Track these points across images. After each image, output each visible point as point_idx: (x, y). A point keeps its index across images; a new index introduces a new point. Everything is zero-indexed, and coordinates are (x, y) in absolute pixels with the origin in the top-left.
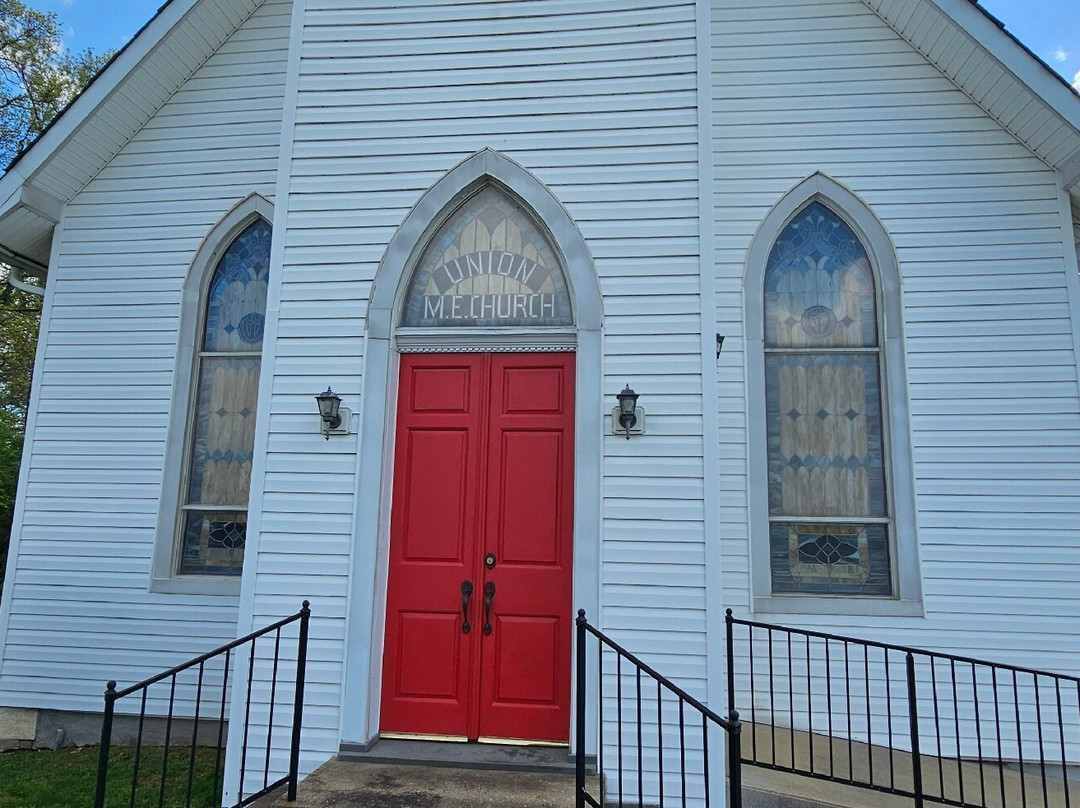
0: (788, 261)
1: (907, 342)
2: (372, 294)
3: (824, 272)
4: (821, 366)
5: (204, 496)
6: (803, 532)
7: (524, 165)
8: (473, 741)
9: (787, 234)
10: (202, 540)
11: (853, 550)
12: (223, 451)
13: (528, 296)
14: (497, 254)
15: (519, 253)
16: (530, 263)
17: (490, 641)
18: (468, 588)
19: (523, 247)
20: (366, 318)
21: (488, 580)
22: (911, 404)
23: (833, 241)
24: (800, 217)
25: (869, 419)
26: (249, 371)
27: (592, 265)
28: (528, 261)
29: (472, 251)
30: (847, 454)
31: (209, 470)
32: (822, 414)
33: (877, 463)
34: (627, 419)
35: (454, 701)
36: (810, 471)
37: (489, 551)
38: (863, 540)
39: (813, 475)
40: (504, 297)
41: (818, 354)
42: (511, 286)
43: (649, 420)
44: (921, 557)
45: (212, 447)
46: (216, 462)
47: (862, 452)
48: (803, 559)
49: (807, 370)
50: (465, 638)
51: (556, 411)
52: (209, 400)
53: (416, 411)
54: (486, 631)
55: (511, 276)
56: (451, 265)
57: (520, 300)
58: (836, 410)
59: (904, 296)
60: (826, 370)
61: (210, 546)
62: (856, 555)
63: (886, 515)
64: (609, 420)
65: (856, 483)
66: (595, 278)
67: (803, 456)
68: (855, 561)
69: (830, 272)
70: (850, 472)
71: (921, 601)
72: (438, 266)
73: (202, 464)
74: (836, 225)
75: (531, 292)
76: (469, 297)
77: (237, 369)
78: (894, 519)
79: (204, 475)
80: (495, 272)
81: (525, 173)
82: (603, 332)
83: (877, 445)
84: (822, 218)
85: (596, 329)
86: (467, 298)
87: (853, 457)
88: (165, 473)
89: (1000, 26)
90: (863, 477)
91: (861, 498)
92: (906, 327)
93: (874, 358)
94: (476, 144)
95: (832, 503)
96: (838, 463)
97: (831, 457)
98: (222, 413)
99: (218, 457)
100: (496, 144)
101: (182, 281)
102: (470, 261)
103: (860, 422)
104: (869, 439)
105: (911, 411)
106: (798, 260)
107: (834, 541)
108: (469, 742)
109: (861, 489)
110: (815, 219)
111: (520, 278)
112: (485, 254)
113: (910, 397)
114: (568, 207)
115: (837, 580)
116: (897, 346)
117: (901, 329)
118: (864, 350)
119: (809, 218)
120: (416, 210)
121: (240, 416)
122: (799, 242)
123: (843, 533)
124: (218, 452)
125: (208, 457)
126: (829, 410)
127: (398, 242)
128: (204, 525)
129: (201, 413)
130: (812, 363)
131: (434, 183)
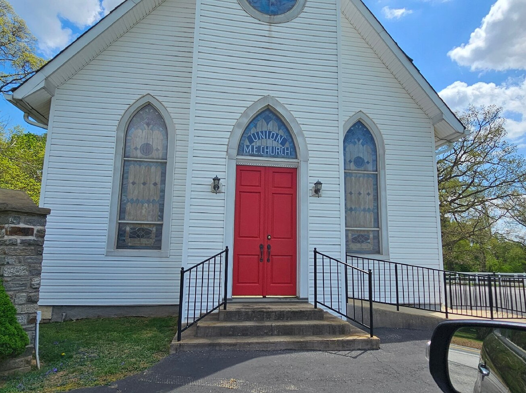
0: (349, 141)
1: (386, 171)
2: (229, 143)
3: (361, 145)
4: (360, 177)
5: (126, 217)
6: (353, 233)
7: (282, 103)
8: (264, 297)
9: (350, 131)
10: (126, 235)
11: (369, 239)
12: (135, 199)
13: (281, 148)
14: (270, 132)
15: (277, 133)
16: (281, 137)
17: (269, 264)
18: (261, 247)
19: (279, 130)
20: (227, 152)
21: (268, 243)
22: (387, 191)
23: (364, 135)
24: (354, 125)
25: (374, 196)
26: (145, 167)
27: (305, 140)
28: (281, 135)
29: (261, 130)
30: (367, 207)
31: (129, 207)
32: (360, 194)
33: (376, 211)
34: (317, 191)
35: (258, 284)
36: (356, 213)
37: (269, 234)
38: (371, 236)
39: (357, 214)
40: (273, 147)
41: (359, 173)
42: (275, 144)
43: (323, 192)
44: (389, 241)
45: (130, 197)
46: (132, 203)
47: (371, 207)
48: (353, 242)
49: (355, 178)
50: (261, 263)
51: (290, 188)
52: (127, 178)
53: (241, 185)
54: (268, 260)
55: (275, 140)
56: (253, 134)
57: (278, 149)
58: (364, 192)
59: (386, 155)
60: (361, 178)
61: (130, 237)
62: (369, 241)
63: (378, 227)
64: (311, 191)
65: (370, 217)
66: (306, 144)
67: (353, 208)
68: (369, 243)
69: (363, 146)
70: (368, 213)
71: (389, 255)
72: (249, 135)
73: (125, 204)
74: (365, 129)
75: (282, 146)
76: (260, 146)
77: (140, 166)
78: (381, 229)
79: (126, 208)
80: (269, 138)
81: (282, 105)
82: (309, 162)
83: (376, 205)
84: (361, 126)
85: (307, 161)
86: (259, 147)
87: (369, 208)
88: (111, 207)
89: (418, 71)
90: (372, 215)
91: (371, 222)
92: (386, 166)
93: (376, 176)
94: (266, 93)
95: (362, 224)
96: (364, 210)
97: (362, 208)
98: (134, 183)
99: (132, 201)
100: (272, 94)
101: (116, 127)
102: (260, 134)
103: (371, 197)
104: (374, 203)
105: (387, 194)
106: (353, 140)
107: (363, 236)
108: (263, 298)
109: (371, 219)
110: (359, 126)
111: (278, 141)
112: (266, 132)
113: (387, 189)
114: (297, 119)
115: (363, 249)
116: (383, 172)
117: (385, 167)
118: (373, 172)
119: (356, 126)
120: (244, 114)
121: (142, 186)
122: (353, 134)
123: (366, 233)
124: (132, 199)
125: (128, 201)
126: (362, 192)
127: (238, 125)
128: (127, 229)
129: (124, 183)
130: (356, 176)
131: (250, 105)
